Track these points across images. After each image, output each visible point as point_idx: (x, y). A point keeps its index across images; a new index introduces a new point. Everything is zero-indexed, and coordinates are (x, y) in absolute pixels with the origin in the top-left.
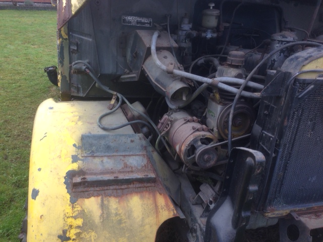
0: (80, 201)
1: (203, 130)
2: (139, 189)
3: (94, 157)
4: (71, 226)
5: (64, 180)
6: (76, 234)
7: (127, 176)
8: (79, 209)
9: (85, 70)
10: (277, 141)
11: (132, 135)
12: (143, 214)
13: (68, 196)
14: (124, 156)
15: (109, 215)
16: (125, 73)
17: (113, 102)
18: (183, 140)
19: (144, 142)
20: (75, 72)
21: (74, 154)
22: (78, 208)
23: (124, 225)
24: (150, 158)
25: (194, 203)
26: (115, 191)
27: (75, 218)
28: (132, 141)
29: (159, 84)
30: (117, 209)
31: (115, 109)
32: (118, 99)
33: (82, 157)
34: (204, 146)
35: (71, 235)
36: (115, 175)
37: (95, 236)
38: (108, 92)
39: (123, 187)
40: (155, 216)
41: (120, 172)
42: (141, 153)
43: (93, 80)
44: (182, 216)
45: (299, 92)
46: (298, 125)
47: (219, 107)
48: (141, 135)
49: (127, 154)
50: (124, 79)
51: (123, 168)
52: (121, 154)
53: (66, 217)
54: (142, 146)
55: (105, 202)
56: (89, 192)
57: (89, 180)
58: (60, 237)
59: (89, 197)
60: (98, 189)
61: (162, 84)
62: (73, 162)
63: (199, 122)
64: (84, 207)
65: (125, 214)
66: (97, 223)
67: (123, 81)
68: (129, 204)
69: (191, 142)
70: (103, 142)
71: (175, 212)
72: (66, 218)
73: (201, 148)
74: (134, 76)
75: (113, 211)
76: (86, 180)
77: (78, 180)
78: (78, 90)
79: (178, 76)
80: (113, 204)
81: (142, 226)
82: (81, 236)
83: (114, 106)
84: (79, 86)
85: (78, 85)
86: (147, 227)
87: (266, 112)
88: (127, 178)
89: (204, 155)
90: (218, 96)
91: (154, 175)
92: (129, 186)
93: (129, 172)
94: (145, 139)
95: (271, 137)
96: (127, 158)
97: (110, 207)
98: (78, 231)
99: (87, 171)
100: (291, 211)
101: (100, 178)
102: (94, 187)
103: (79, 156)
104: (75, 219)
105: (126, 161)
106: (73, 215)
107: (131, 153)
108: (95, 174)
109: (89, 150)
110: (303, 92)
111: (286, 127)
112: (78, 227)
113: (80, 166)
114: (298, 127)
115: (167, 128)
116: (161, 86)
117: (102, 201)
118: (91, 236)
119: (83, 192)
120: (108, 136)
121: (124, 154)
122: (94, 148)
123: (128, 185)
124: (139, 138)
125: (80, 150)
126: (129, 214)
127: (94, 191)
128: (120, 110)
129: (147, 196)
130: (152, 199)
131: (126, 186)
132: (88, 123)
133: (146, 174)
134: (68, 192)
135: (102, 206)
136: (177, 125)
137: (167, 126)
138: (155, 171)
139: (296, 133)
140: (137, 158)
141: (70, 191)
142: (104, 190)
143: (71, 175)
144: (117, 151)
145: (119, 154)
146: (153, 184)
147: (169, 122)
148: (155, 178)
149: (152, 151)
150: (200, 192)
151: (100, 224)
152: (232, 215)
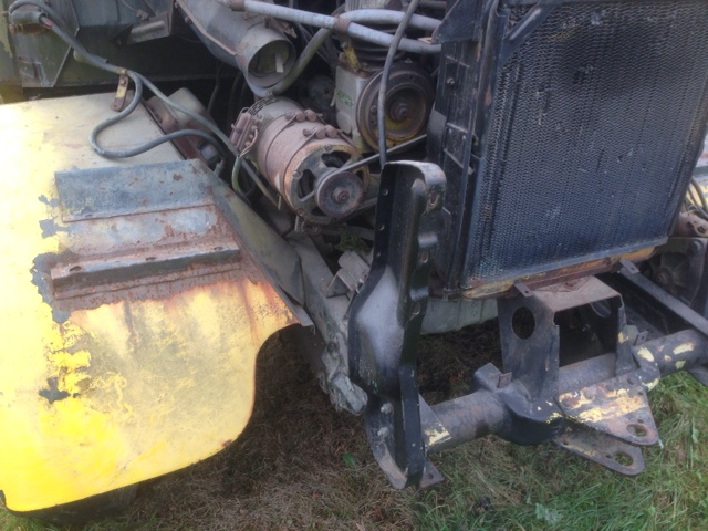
0: (75, 316)
1: (327, 136)
2: (206, 278)
3: (93, 220)
4: (65, 370)
5: (31, 277)
6: (79, 384)
7: (175, 255)
8: (78, 332)
9: (40, 21)
10: (474, 140)
11: (176, 163)
12: (221, 327)
13: (48, 309)
14: (164, 212)
15: (146, 337)
16: (139, 22)
17: (121, 92)
18: (286, 163)
19: (204, 178)
20: (18, 29)
21: (45, 217)
22: (74, 331)
23: (183, 353)
24: (223, 212)
25: (331, 294)
26: (153, 288)
27: (71, 351)
28: (177, 178)
29: (219, 39)
30: (163, 323)
31: (128, 109)
32: (131, 86)
33: (65, 222)
34: (333, 169)
35: (67, 388)
36: (149, 255)
37: (123, 383)
38: (105, 71)
39: (169, 278)
40: (248, 329)
41: (158, 247)
42: (201, 202)
43: (66, 45)
44: (306, 322)
45: (510, 27)
46: (515, 101)
47: (358, 83)
48: (195, 162)
49: (171, 206)
50: (140, 34)
51: (164, 239)
52: (156, 208)
53: (50, 352)
54: (201, 186)
55: (135, 313)
56: (94, 296)
57: (88, 270)
58: (43, 393)
59: (94, 305)
60: (112, 287)
61: (224, 39)
62: (45, 235)
63: (319, 120)
64: (87, 327)
65: (182, 332)
66: (122, 357)
67: (139, 40)
68: (188, 312)
69: (302, 164)
70: (108, 186)
71: (290, 315)
72: (50, 354)
73: (325, 175)
74: (159, 25)
75: (156, 329)
76: (81, 271)
77: (63, 272)
78: (36, 71)
79: (260, 14)
80: (153, 313)
81: (223, 350)
82: (91, 387)
83: (125, 102)
84: (37, 63)
85: (33, 60)
86: (234, 352)
87: (450, 81)
88: (176, 257)
89: (334, 189)
90: (352, 56)
91: (235, 244)
92: (184, 273)
93: (178, 245)
94: (205, 172)
95: (464, 134)
96: (171, 216)
97: (147, 322)
98: (83, 376)
99: (82, 253)
100: (516, 282)
101: (113, 263)
102: (102, 284)
103: (58, 222)
104: (72, 354)
105: (169, 223)
106: (66, 346)
107: (179, 204)
108: (101, 257)
109: (78, 207)
110: (519, 26)
111: (490, 107)
112: (82, 369)
113: (64, 242)
114: (514, 104)
115: (251, 141)
116: (223, 43)
117: (127, 311)
118: (113, 384)
119: (81, 296)
120: (118, 171)
121: (162, 207)
122: (89, 201)
123: (181, 271)
124: (191, 169)
125: (57, 209)
126: (192, 331)
127: (106, 292)
128: (140, 111)
129: (226, 290)
130: (237, 295)
131: (176, 276)
132: (68, 145)
133: (217, 244)
134: (44, 300)
135: (129, 321)
136: (272, 131)
137: (251, 136)
138: (238, 236)
139: (512, 120)
140: (194, 213)
141: (50, 297)
142: (128, 288)
143: (45, 264)
144: (145, 203)
145: (150, 208)
146: (236, 265)
147: (254, 127)
148: (239, 252)
149: (227, 196)
150: (340, 271)
151: (130, 357)
152: (397, 301)
